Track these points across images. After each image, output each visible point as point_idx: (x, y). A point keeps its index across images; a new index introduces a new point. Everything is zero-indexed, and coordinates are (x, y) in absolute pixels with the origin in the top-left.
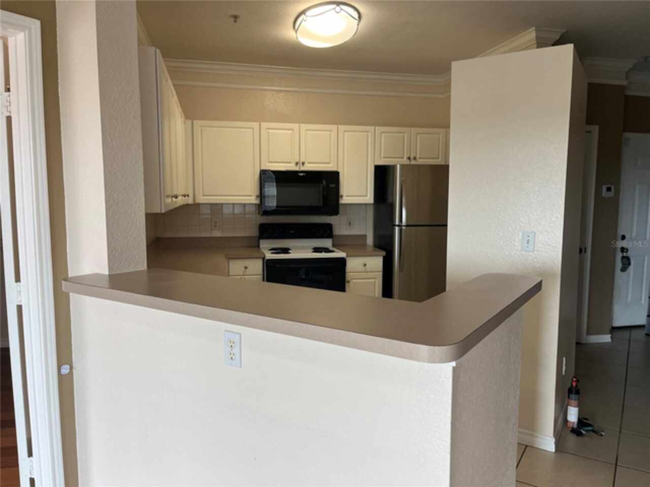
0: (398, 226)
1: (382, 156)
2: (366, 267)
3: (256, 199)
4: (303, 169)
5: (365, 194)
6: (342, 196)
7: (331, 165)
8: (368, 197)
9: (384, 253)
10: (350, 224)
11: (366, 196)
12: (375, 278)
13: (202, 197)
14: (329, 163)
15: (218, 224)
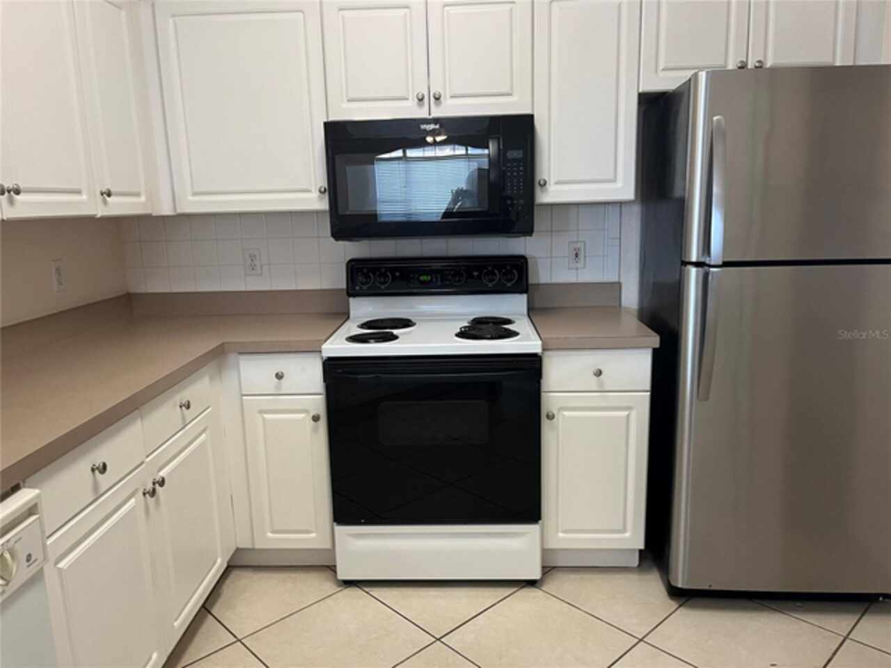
0: (698, 264)
1: (661, 66)
2: (602, 377)
3: (321, 199)
4: (437, 113)
5: (611, 176)
6: (544, 185)
7: (514, 99)
8: (619, 184)
9: (655, 341)
10: (577, 255)
11: (614, 180)
12: (629, 408)
13: (190, 198)
14: (509, 95)
15: (257, 262)
